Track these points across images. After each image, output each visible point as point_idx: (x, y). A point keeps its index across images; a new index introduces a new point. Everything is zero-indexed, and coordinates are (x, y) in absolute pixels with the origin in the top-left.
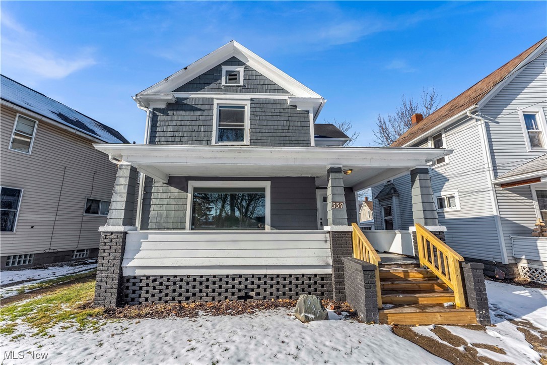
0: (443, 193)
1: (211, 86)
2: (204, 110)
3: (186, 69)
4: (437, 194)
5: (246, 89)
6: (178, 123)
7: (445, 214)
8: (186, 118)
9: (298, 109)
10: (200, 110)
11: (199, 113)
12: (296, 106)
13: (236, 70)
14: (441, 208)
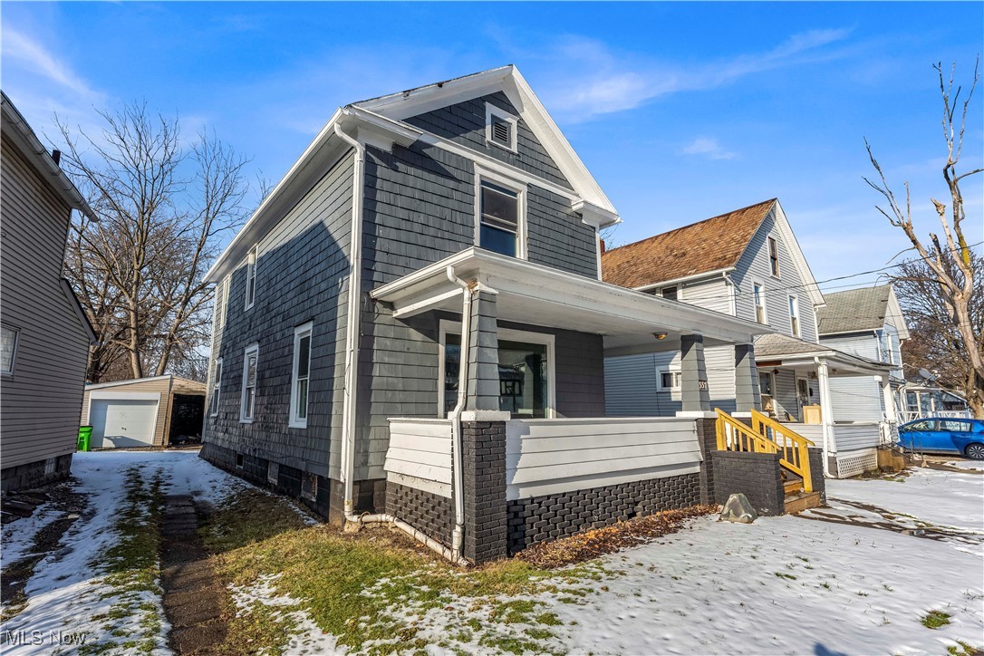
0: (671, 367)
1: (468, 135)
2: (459, 181)
3: (440, 85)
4: (663, 368)
5: (519, 161)
6: (417, 194)
7: (672, 394)
8: (430, 187)
9: (583, 221)
10: (452, 178)
11: (452, 184)
12: (581, 215)
13: (506, 120)
14: (665, 386)
